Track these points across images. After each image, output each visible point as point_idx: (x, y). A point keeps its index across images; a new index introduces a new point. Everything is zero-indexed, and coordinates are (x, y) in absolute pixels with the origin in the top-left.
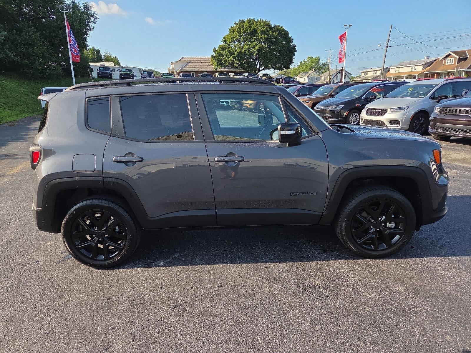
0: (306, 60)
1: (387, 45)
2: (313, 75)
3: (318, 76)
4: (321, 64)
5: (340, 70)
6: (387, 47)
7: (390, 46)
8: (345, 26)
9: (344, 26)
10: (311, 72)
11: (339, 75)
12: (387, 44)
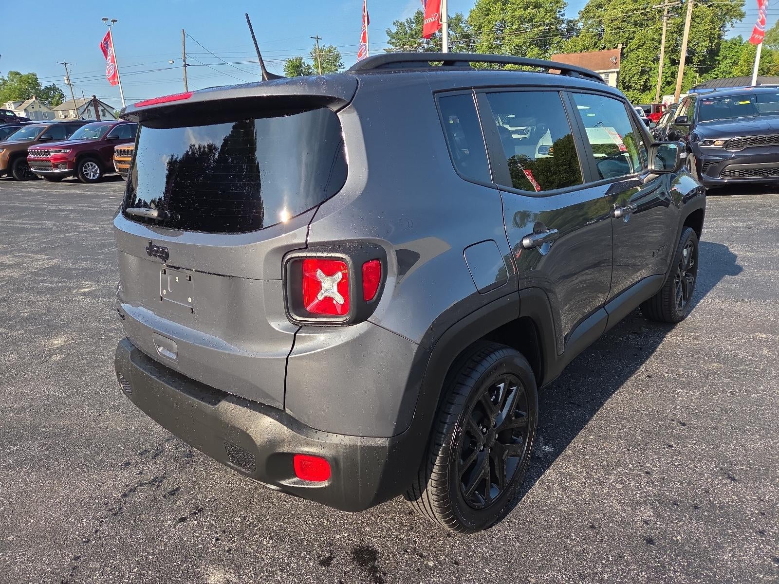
0: (6, 78)
1: (184, 63)
2: (37, 109)
3: (49, 111)
4: (43, 88)
5: (91, 100)
6: (185, 66)
7: (190, 65)
8: (105, 19)
9: (103, 19)
10: (31, 101)
11: (92, 109)
12: (184, 61)
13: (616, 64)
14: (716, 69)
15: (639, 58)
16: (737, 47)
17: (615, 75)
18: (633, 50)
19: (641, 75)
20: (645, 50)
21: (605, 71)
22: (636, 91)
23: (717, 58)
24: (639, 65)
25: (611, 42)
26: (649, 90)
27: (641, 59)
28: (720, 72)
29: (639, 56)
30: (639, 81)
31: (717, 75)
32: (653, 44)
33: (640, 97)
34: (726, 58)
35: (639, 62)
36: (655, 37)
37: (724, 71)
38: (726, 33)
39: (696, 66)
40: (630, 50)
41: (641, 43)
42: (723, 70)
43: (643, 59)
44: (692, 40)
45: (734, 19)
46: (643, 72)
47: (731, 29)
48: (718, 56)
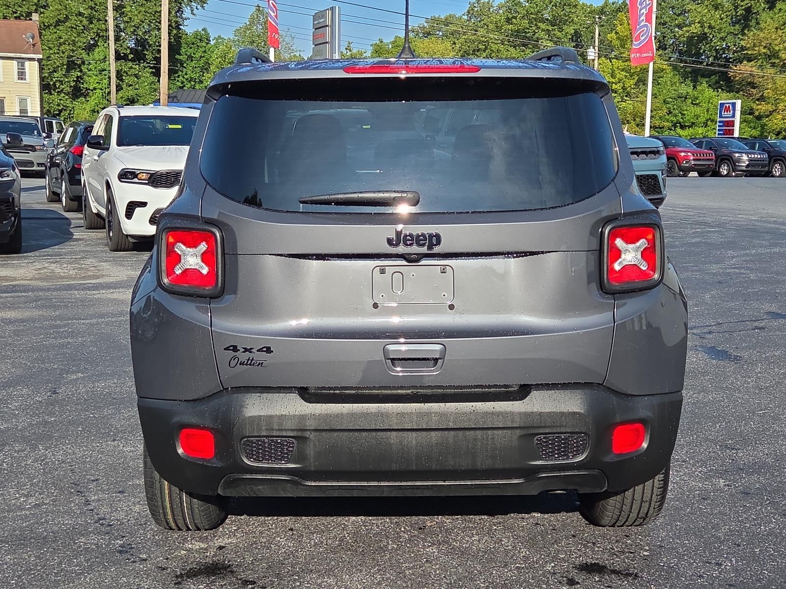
13: (34, 45)
14: (180, 73)
15: (62, 40)
16: (204, 44)
17: (36, 64)
18: (48, 26)
19: (68, 70)
20: (69, 30)
21: (18, 55)
22: (63, 95)
23: (177, 57)
24: (63, 53)
25: (9, 7)
26: (86, 96)
27: (65, 44)
28: (187, 79)
29: (61, 38)
30: (66, 80)
31: (182, 83)
32: (81, 22)
33: (71, 105)
34: (190, 58)
35: (62, 48)
36: (82, 10)
37: (191, 79)
38: (186, 23)
39: (152, 65)
40: (44, 25)
41: (62, 17)
42: (191, 77)
43: (69, 44)
44: (140, 25)
45: (193, 4)
46: (71, 65)
47: (190, 16)
48: (180, 54)
